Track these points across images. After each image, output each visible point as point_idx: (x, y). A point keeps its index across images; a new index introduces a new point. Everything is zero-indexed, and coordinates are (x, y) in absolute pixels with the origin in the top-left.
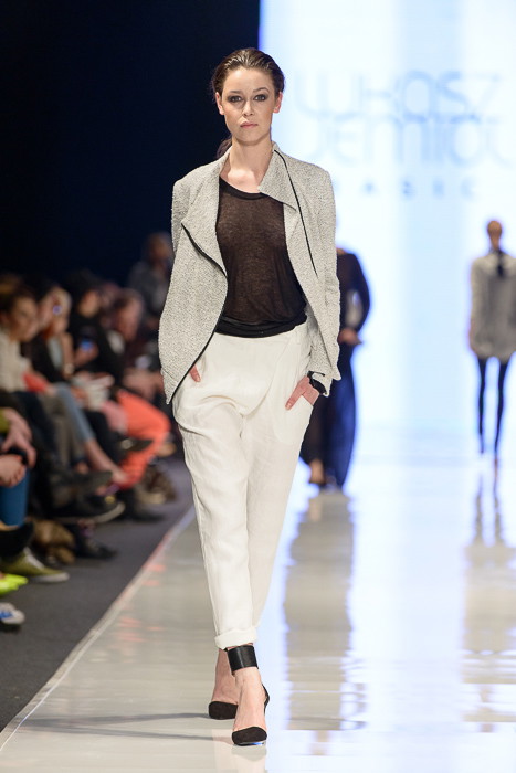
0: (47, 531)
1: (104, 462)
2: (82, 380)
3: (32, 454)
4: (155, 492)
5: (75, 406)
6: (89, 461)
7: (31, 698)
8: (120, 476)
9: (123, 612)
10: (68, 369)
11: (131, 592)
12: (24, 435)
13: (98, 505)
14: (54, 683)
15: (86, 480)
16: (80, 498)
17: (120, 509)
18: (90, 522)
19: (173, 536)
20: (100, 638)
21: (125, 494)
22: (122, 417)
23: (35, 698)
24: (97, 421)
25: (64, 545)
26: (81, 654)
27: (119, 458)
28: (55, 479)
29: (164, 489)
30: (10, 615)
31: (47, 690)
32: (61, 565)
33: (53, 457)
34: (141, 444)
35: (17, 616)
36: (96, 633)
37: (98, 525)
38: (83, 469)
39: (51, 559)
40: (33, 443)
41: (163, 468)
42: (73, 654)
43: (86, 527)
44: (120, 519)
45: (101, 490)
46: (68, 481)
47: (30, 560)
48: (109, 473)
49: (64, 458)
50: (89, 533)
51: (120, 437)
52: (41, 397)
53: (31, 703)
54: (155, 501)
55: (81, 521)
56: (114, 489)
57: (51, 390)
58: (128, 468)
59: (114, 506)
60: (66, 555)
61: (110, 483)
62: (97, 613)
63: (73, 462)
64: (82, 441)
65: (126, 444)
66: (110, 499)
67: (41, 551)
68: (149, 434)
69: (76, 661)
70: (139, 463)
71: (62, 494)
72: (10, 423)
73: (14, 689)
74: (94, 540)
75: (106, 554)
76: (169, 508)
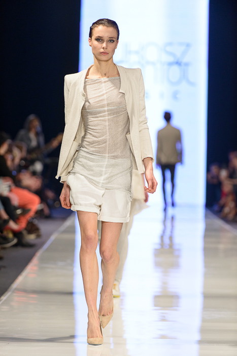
4: (32, 234)
17: (15, 241)
19: (39, 254)
20: (5, 300)
24: (5, 201)
41: (36, 222)
51: (16, 208)
54: (31, 238)
65: (19, 212)
68: (29, 206)
76: (38, 241)
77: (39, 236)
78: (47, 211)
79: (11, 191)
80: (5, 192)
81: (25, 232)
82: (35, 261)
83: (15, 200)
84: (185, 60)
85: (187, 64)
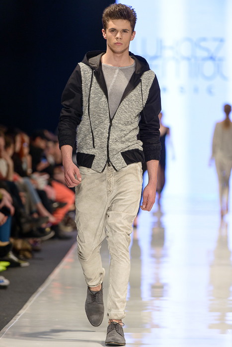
0: (19, 244)
1: (45, 213)
2: (36, 176)
3: (12, 209)
4: (69, 226)
5: (32, 188)
6: (38, 212)
7: (12, 319)
8: (52, 219)
9: (54, 280)
10: (29, 171)
11: (57, 271)
12: (9, 200)
13: (42, 232)
14: (22, 312)
15: (37, 221)
16: (35, 229)
17: (52, 234)
18: (39, 240)
20: (43, 292)
21: (54, 227)
22: (53, 193)
23: (14, 319)
24: (42, 194)
25: (27, 250)
26: (35, 298)
27: (52, 211)
28: (23, 220)
29: (72, 225)
30: (3, 281)
31: (19, 315)
32: (26, 259)
33: (22, 210)
34: (62, 204)
35: (6, 282)
36: (41, 290)
37: (42, 241)
38: (36, 216)
39: (21, 256)
40: (13, 204)
42: (31, 299)
44: (53, 238)
45: (44, 225)
46: (29, 221)
47: (12, 256)
48: (47, 218)
49: (27, 211)
51: (52, 202)
52: (16, 183)
53: (12, 321)
54: (68, 230)
56: (50, 225)
57: (21, 180)
58: (56, 215)
59: (50, 233)
60: (28, 254)
61: (48, 222)
62: (42, 280)
63: (31, 213)
64: (35, 203)
65: (55, 205)
66: (48, 229)
67: (17, 252)
68: (66, 200)
69: (32, 302)
70: (61, 213)
71: (27, 227)
72: (3, 195)
73: (4, 314)
76: (74, 233)
77: (75, 228)
82: (71, 254)
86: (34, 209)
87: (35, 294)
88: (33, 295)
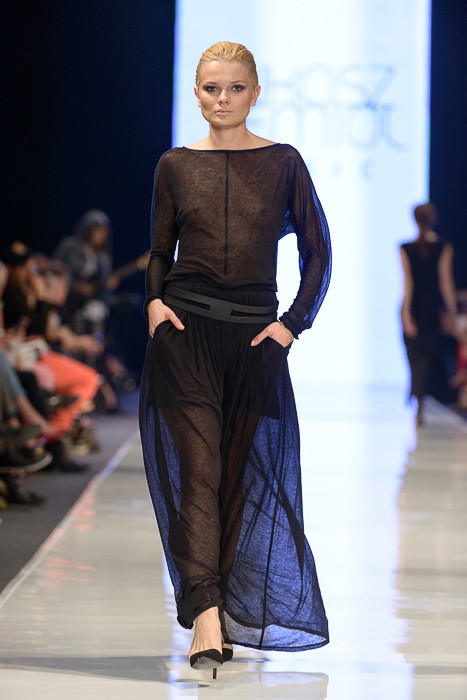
1: (34, 417)
4: (81, 444)
5: (7, 367)
6: (20, 416)
8: (49, 429)
9: (51, 553)
11: (59, 534)
13: (28, 455)
15: (17, 433)
16: (12, 449)
17: (48, 460)
18: (21, 471)
19: (96, 485)
20: (30, 577)
21: (53, 446)
22: (50, 376)
24: (28, 380)
26: (13, 590)
27: (48, 414)
29: (88, 442)
36: (26, 572)
37: (28, 474)
38: (15, 423)
41: (86, 422)
42: (5, 591)
43: (17, 476)
44: (48, 469)
45: (31, 443)
48: (38, 427)
50: (20, 482)
51: (49, 394)
54: (79, 453)
55: (13, 471)
56: (43, 441)
58: (56, 423)
59: (43, 457)
61: (41, 435)
62: (27, 554)
63: (6, 417)
64: (14, 398)
66: (39, 450)
68: (77, 391)
69: (8, 597)
74: (25, 488)
75: (35, 501)
76: (93, 459)
77: (94, 448)
78: (110, 398)
79: (40, 359)
80: (28, 363)
81: (67, 441)
82: (88, 498)
83: (48, 378)
84: (384, 99)
85: (387, 108)
86: (11, 408)
87: (13, 581)
88: (11, 584)
